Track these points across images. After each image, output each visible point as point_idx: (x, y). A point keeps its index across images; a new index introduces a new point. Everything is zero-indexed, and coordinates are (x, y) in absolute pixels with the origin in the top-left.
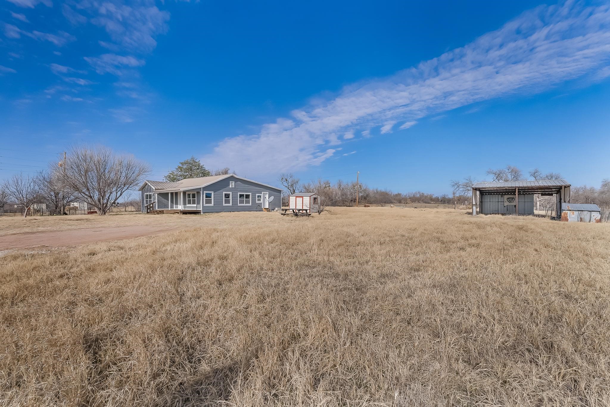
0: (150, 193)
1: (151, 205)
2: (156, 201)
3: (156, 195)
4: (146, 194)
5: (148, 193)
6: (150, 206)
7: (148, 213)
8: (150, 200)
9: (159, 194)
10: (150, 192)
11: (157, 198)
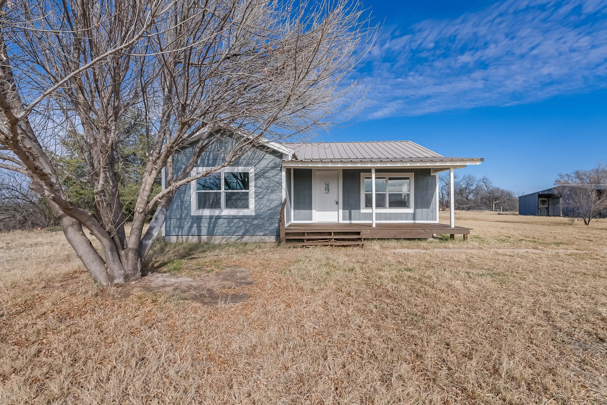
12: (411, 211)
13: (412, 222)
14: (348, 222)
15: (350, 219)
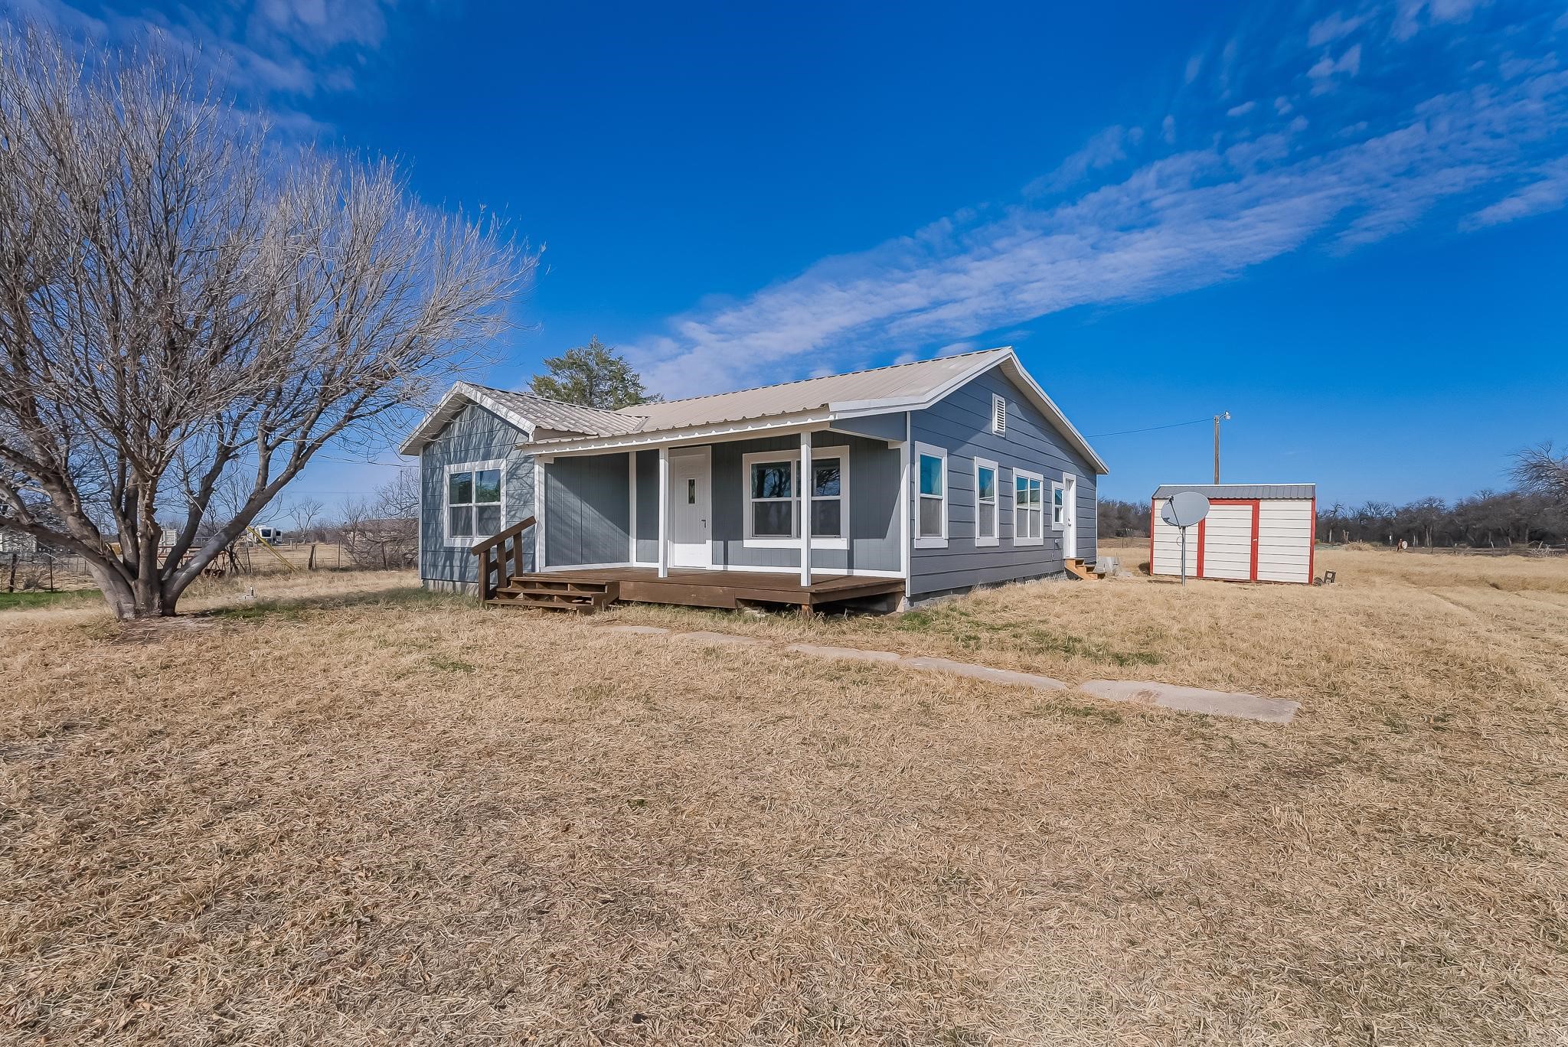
0: (490, 465)
1: (509, 543)
2: (538, 510)
3: (539, 470)
4: (452, 469)
5: (471, 467)
6: (501, 545)
7: (489, 594)
8: (482, 510)
9: (562, 468)
10: (486, 457)
11: (539, 491)
12: (841, 544)
13: (844, 572)
14: (720, 568)
15: (726, 563)
